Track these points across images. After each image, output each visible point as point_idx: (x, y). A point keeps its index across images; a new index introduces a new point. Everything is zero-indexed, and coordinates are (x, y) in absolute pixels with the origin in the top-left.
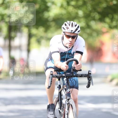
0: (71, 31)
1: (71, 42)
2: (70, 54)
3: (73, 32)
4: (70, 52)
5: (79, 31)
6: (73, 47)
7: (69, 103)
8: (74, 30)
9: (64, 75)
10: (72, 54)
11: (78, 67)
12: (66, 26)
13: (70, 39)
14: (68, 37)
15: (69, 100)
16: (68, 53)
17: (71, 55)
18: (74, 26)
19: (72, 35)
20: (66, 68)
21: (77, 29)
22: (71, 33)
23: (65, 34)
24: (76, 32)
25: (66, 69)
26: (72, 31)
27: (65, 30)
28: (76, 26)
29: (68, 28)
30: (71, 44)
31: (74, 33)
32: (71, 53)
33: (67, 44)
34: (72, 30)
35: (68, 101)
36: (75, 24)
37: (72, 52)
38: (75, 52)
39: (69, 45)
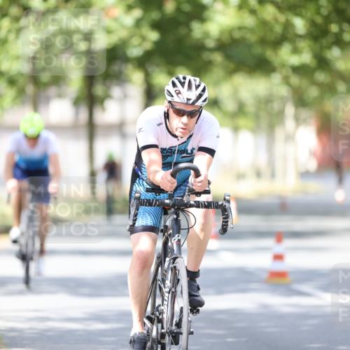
0: (186, 100)
1: (185, 125)
2: (185, 151)
3: (191, 102)
4: (183, 149)
5: (205, 101)
6: (191, 136)
7: (175, 267)
8: (194, 98)
9: (167, 201)
10: (189, 151)
11: (199, 184)
12: (176, 89)
13: (185, 119)
14: (180, 113)
15: (175, 259)
16: (178, 151)
17: (187, 153)
18: (194, 87)
19: (189, 109)
20: (170, 185)
21: (200, 96)
22: (187, 104)
23: (172, 108)
24: (199, 103)
25: (171, 187)
26: (188, 100)
27: (172, 96)
28: (197, 87)
29: (180, 93)
30: (186, 131)
31: (193, 104)
32: (187, 150)
33: (177, 129)
34: (189, 98)
35: (173, 263)
36: (197, 84)
37: (189, 148)
38: (197, 149)
39: (182, 132)
